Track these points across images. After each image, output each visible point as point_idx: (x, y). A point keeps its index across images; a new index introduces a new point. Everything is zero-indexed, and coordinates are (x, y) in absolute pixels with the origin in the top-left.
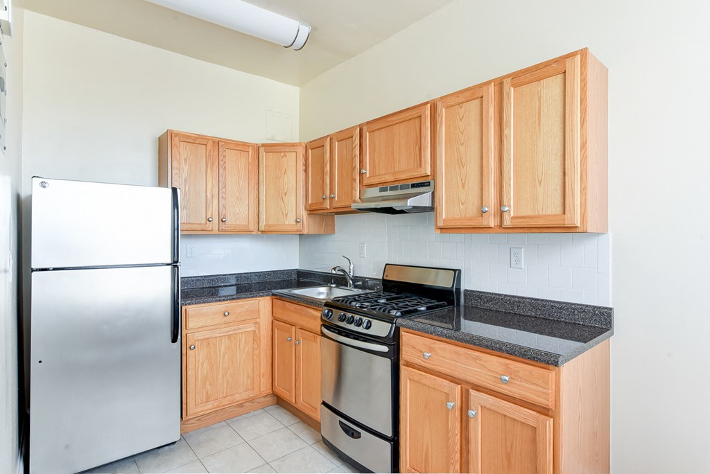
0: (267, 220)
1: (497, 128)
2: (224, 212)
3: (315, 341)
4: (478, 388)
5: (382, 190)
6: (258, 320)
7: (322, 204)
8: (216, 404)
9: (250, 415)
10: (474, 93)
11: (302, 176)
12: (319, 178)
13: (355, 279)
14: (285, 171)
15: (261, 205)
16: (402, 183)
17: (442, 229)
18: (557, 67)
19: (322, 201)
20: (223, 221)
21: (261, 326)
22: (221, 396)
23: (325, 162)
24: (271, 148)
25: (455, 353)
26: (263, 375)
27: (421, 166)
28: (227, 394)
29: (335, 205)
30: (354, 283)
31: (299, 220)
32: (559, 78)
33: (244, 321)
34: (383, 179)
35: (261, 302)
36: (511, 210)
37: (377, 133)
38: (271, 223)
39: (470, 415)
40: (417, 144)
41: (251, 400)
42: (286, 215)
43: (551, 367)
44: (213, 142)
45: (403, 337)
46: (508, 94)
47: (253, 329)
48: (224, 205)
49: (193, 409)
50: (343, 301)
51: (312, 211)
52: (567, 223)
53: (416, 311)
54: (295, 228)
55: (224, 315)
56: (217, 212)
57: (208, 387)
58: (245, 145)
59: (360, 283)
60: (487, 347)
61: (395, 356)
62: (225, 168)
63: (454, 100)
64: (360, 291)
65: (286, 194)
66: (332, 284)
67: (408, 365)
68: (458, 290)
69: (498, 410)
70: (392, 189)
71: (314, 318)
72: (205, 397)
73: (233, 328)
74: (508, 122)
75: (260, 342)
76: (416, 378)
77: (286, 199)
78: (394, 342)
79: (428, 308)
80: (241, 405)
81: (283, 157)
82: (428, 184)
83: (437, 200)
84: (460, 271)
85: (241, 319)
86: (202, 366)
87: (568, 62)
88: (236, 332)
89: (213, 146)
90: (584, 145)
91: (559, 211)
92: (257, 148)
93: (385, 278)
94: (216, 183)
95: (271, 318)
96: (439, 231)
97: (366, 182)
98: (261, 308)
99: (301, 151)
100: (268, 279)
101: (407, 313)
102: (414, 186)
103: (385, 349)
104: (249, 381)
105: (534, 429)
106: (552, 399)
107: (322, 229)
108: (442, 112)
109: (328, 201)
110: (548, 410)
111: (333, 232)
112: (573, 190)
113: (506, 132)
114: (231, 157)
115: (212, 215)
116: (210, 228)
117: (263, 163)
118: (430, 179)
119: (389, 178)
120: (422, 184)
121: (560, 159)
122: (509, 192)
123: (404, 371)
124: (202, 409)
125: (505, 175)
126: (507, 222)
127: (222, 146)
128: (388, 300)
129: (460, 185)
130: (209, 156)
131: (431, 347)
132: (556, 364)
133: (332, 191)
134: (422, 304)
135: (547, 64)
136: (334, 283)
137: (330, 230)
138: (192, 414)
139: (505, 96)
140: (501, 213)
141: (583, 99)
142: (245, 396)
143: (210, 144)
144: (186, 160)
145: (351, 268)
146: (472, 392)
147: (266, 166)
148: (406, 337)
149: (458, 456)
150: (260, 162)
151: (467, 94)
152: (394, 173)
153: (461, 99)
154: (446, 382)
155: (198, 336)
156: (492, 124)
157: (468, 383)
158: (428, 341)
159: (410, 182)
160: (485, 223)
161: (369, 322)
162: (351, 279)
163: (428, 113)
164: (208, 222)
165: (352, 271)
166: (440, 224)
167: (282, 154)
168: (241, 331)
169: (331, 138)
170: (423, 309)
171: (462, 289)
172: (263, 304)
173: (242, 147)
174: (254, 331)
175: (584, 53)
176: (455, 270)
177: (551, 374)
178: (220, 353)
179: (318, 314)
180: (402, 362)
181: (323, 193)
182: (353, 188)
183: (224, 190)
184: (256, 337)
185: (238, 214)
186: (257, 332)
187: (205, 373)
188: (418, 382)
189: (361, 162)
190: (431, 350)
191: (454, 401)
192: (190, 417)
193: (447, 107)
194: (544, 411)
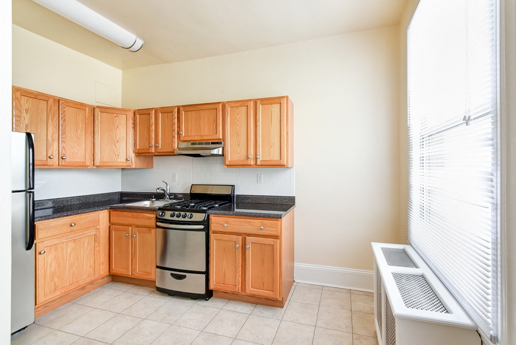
0: (101, 158)
1: (254, 121)
2: (63, 152)
3: (150, 232)
4: (250, 235)
5: (192, 144)
6: (98, 227)
7: (149, 149)
8: (63, 291)
9: (91, 293)
10: (244, 103)
11: (131, 131)
12: (145, 133)
13: (170, 195)
14: (118, 126)
15: (96, 148)
16: (205, 141)
17: (228, 166)
18: (278, 100)
19: (148, 148)
20: (63, 159)
21: (101, 230)
22: (67, 284)
23: (151, 123)
24: (104, 109)
25: (240, 222)
26: (102, 264)
27: (217, 134)
28: (72, 281)
29: (159, 151)
30: (169, 197)
31: (128, 159)
32: (278, 106)
33: (87, 229)
34: (194, 138)
35: (100, 214)
36: (260, 158)
37: (189, 113)
38: (105, 160)
39: (247, 248)
40: (214, 122)
41: (91, 283)
42: (118, 155)
43: (279, 219)
44: (54, 100)
45: (212, 220)
46: (259, 107)
47: (94, 233)
48: (63, 147)
49: (41, 299)
50: (171, 206)
51: (139, 154)
52: (282, 163)
53: (213, 207)
54: (126, 164)
55: (71, 226)
56: (57, 152)
57: (56, 279)
58: (82, 104)
59: (173, 197)
60: (254, 216)
61: (207, 229)
62: (65, 120)
63: (234, 104)
64: (175, 201)
65: (118, 142)
66: (153, 198)
67: (214, 232)
68: (234, 195)
69: (259, 242)
70: (199, 144)
71: (150, 218)
72: (53, 288)
73: (78, 234)
74: (259, 119)
75: (100, 241)
76: (219, 238)
77: (118, 145)
78: (206, 223)
79: (219, 205)
80: (83, 288)
81: (115, 117)
82: (221, 143)
83: (225, 151)
84: (234, 186)
85: (86, 227)
86: (51, 265)
87: (282, 100)
88: (81, 236)
89: (54, 103)
90: (287, 133)
91: (279, 158)
92: (93, 109)
93: (192, 192)
94: (56, 130)
95: (108, 224)
96: (226, 167)
97: (182, 139)
98: (100, 218)
99: (131, 115)
100: (97, 199)
101: (212, 208)
102: (212, 143)
103: (202, 227)
104: (91, 269)
105: (273, 245)
106: (279, 232)
107: (145, 165)
108: (228, 109)
109: (153, 148)
110: (278, 236)
111: (152, 167)
112: (284, 150)
113: (258, 123)
114: (70, 112)
115: (52, 154)
116: (51, 164)
117: (98, 120)
118: (221, 141)
119: (197, 138)
120: (217, 143)
121: (279, 138)
122: (259, 150)
123: (212, 236)
124: (51, 297)
125: (258, 142)
126: (259, 163)
127: (62, 103)
128: (195, 204)
129: (237, 145)
130: (51, 109)
131: (227, 222)
132: (281, 218)
133: (156, 142)
134: (216, 203)
135: (274, 98)
136: (154, 198)
137: (150, 166)
138: (42, 303)
139: (258, 108)
140: (256, 159)
141: (287, 116)
142: (89, 280)
143: (51, 102)
144: (27, 111)
145: (168, 188)
146: (247, 237)
147: (101, 122)
148: (213, 219)
149: (241, 268)
150: (96, 119)
151: (241, 103)
152: (201, 136)
153: (237, 105)
154: (235, 236)
155: (46, 243)
156: (252, 119)
157: (245, 234)
158: (226, 219)
159: (211, 142)
160: (249, 163)
161: (191, 215)
162: (168, 194)
163: (221, 108)
164: (49, 159)
165: (168, 190)
166: (227, 163)
167: (115, 115)
168: (85, 236)
169: (156, 110)
170: (217, 206)
171: (235, 195)
172: (103, 216)
173: (80, 106)
174: (95, 235)
175: (287, 97)
176: (232, 186)
177: (279, 223)
178: (67, 253)
179: (153, 216)
180: (210, 232)
181: (149, 143)
182: (173, 142)
183: (64, 136)
184: (96, 238)
185: (76, 153)
186: (98, 234)
187: (53, 270)
188: (220, 240)
189: (179, 127)
190: (227, 223)
191: (239, 244)
192: (38, 306)
193: (230, 107)
194: (276, 237)
